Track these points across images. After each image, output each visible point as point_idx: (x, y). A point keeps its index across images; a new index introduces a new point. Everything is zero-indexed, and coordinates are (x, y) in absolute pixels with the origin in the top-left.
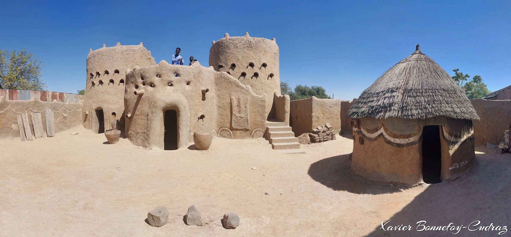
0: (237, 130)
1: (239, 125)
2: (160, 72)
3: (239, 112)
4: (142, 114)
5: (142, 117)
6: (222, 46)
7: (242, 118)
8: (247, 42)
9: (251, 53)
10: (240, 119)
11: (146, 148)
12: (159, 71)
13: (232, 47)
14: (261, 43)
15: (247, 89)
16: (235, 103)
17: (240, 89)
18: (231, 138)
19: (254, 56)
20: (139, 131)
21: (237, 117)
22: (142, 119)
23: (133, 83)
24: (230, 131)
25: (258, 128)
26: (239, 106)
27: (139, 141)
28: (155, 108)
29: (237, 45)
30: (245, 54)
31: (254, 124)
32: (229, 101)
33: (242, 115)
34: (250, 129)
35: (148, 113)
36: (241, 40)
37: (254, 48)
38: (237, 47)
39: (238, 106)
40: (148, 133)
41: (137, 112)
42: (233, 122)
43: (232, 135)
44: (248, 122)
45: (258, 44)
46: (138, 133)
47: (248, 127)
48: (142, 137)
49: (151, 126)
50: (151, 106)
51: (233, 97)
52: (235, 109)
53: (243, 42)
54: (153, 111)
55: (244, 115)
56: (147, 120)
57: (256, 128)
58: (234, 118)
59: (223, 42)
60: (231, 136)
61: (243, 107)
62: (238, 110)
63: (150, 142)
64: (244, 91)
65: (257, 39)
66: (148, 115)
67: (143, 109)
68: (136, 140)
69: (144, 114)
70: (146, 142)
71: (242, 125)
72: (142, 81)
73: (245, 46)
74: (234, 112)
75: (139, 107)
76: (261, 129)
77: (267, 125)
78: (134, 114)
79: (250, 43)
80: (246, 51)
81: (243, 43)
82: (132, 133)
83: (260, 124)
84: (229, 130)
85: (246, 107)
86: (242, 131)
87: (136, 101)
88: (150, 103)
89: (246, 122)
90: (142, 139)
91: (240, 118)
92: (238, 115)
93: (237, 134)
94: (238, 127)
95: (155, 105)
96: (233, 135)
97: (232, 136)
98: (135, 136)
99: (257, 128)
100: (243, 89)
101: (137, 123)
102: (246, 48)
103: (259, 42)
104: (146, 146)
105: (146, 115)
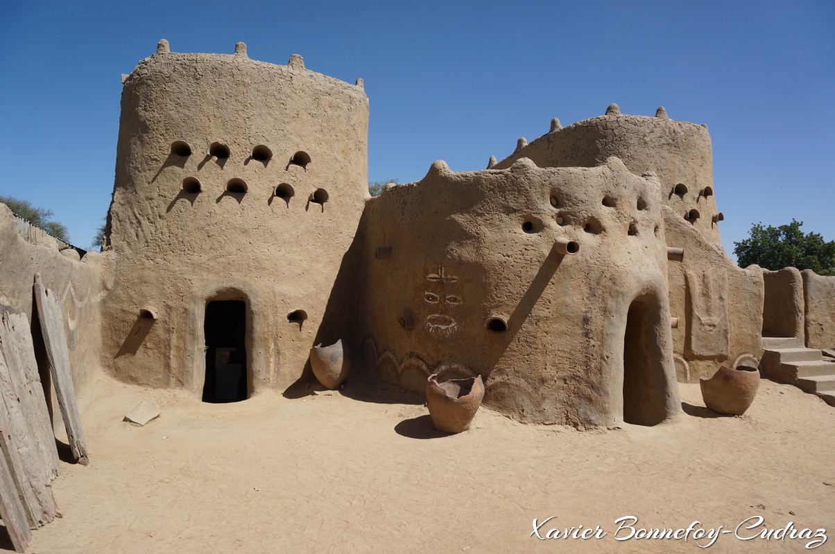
0: (701, 358)
1: (706, 347)
2: (614, 192)
3: (708, 311)
4: (561, 316)
5: (562, 326)
6: (605, 137)
7: (714, 326)
8: (667, 131)
9: (677, 160)
10: (711, 328)
11: (593, 427)
12: (612, 188)
13: (634, 141)
14: (695, 137)
15: (719, 252)
16: (697, 289)
17: (703, 253)
18: (686, 382)
19: (682, 168)
20: (549, 372)
21: (703, 325)
22: (562, 334)
23: (509, 211)
24: (685, 362)
25: (746, 353)
26: (706, 295)
27: (547, 406)
28: (617, 297)
29: (645, 138)
30: (663, 161)
31: (739, 343)
32: (682, 282)
33: (715, 319)
34: (730, 356)
35: (586, 312)
36: (653, 126)
37: (681, 149)
38: (645, 143)
39: (704, 295)
40: (593, 378)
41: (539, 310)
42: (693, 339)
43: (688, 372)
44: (726, 338)
45: (690, 138)
46: (543, 381)
47: (727, 350)
48: (563, 395)
49: (605, 353)
50: (600, 292)
51: (690, 272)
52: (698, 302)
53: (658, 131)
54: (609, 306)
55: (719, 320)
56: (586, 335)
57: (740, 354)
58: (695, 326)
59: (609, 125)
60: (686, 377)
61: (714, 296)
62: (704, 307)
63: (607, 405)
64: (714, 256)
65: (686, 126)
66: (586, 320)
67: (568, 300)
68: (537, 404)
69: (568, 318)
70: (584, 409)
71: (713, 344)
72: (556, 210)
73: (663, 141)
74: (696, 312)
75: (548, 292)
76: (751, 356)
77: (765, 346)
78: (526, 316)
79: (673, 134)
80: (666, 154)
81: (659, 135)
82: (513, 381)
83: (750, 343)
84: (681, 358)
85: (721, 298)
86: (710, 363)
87: (535, 273)
88: (593, 284)
89: (721, 337)
90: (560, 401)
91: (710, 326)
92: (704, 319)
93: (700, 368)
94: (704, 350)
95: (617, 288)
96: (691, 372)
97: (689, 376)
98: (531, 390)
99: (744, 353)
100: (711, 252)
101: (540, 347)
102: (666, 147)
103: (691, 134)
104: (590, 422)
105: (579, 321)
